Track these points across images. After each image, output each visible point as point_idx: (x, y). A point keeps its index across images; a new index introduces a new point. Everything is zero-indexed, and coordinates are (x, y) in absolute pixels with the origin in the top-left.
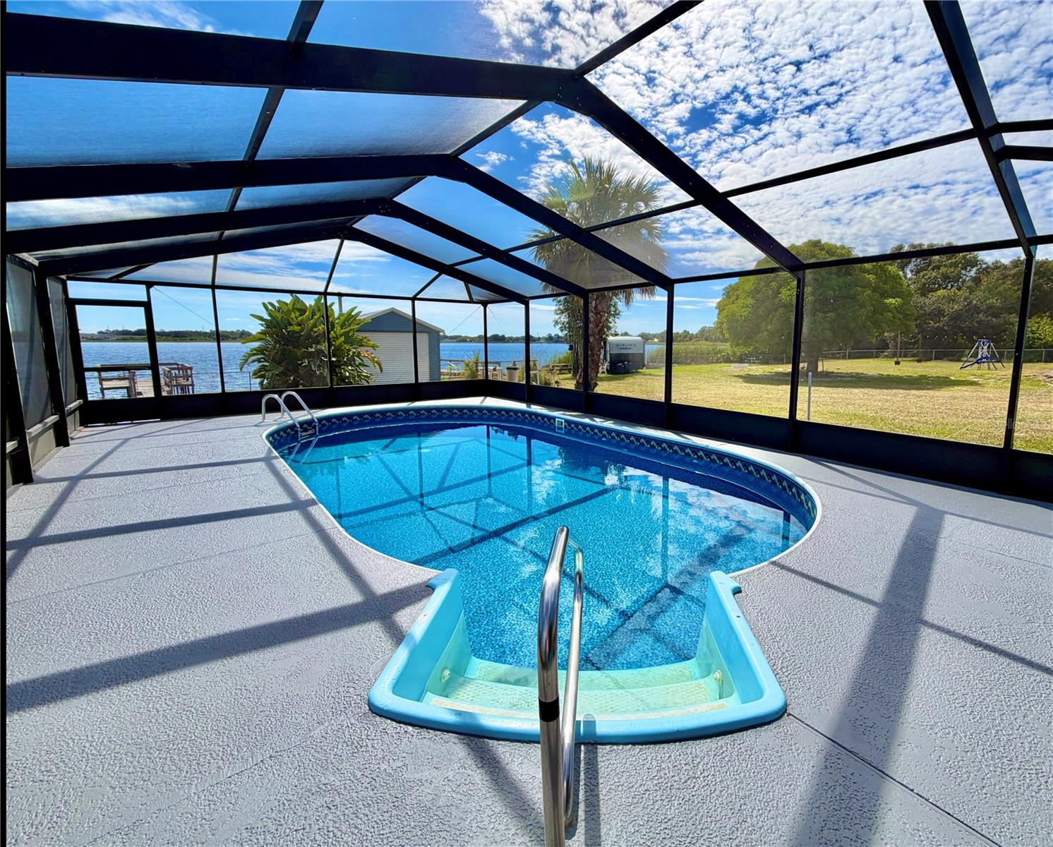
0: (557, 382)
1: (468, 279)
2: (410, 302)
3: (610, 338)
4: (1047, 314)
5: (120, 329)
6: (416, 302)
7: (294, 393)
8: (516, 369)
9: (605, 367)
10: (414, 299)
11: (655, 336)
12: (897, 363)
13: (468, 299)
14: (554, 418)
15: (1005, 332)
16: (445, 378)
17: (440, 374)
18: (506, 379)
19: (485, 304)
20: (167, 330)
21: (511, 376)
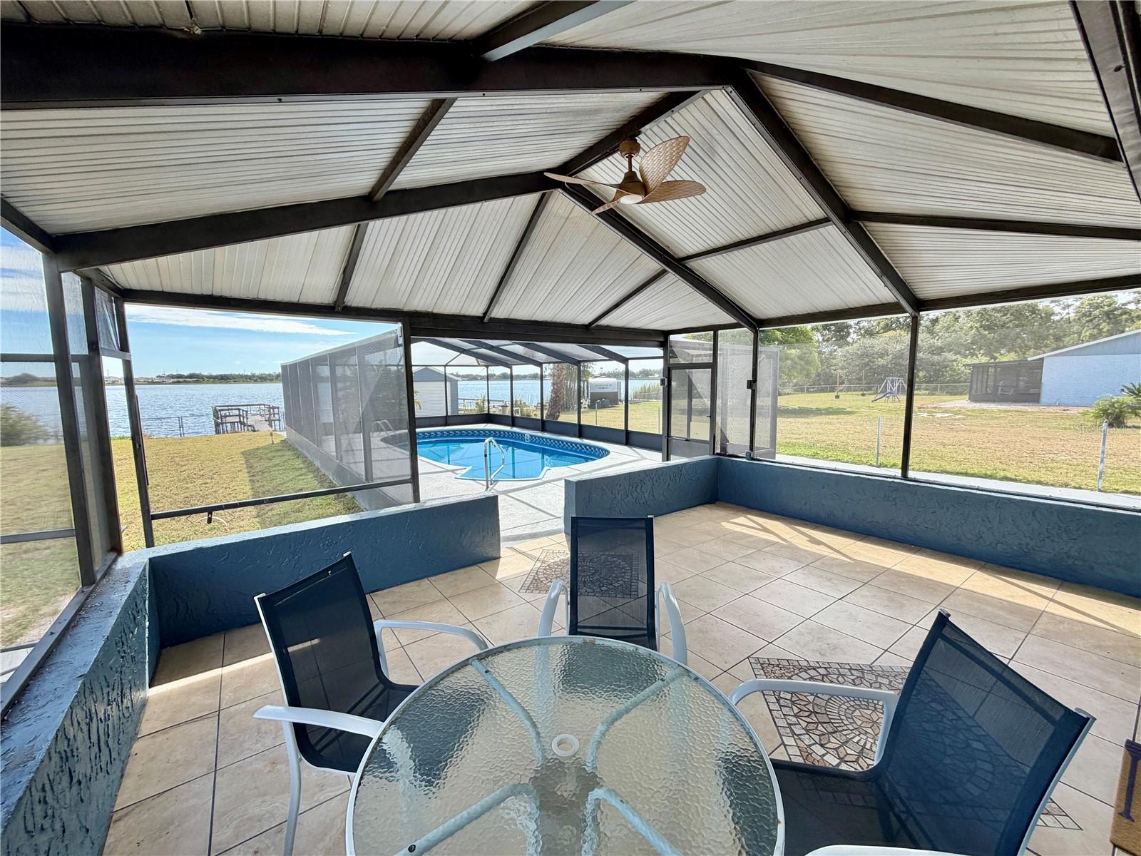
0: (535, 415)
1: (478, 356)
2: (443, 367)
3: (591, 380)
4: (982, 352)
5: (175, 373)
6: (447, 367)
7: (386, 421)
8: (506, 406)
9: (587, 403)
10: (445, 366)
11: (656, 372)
12: (837, 397)
13: (477, 364)
14: (524, 434)
15: (946, 367)
16: (461, 413)
17: (458, 410)
18: (501, 413)
19: (487, 367)
20: (214, 374)
21: (504, 411)
